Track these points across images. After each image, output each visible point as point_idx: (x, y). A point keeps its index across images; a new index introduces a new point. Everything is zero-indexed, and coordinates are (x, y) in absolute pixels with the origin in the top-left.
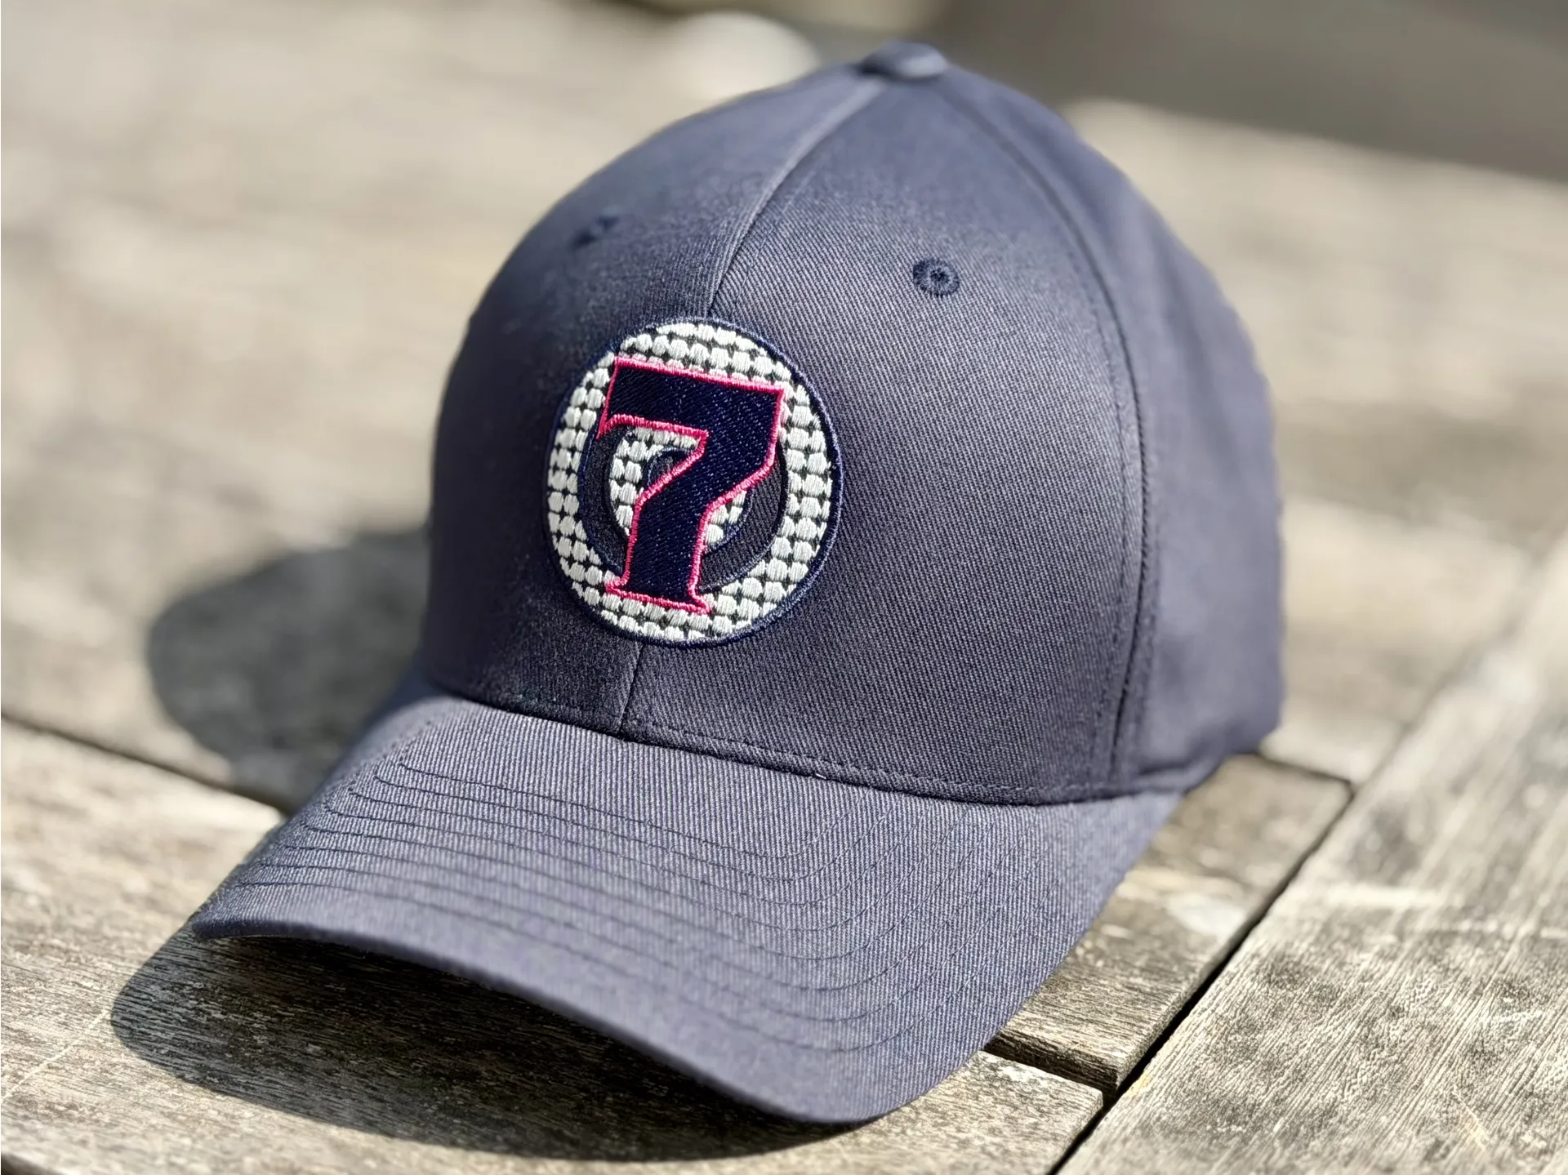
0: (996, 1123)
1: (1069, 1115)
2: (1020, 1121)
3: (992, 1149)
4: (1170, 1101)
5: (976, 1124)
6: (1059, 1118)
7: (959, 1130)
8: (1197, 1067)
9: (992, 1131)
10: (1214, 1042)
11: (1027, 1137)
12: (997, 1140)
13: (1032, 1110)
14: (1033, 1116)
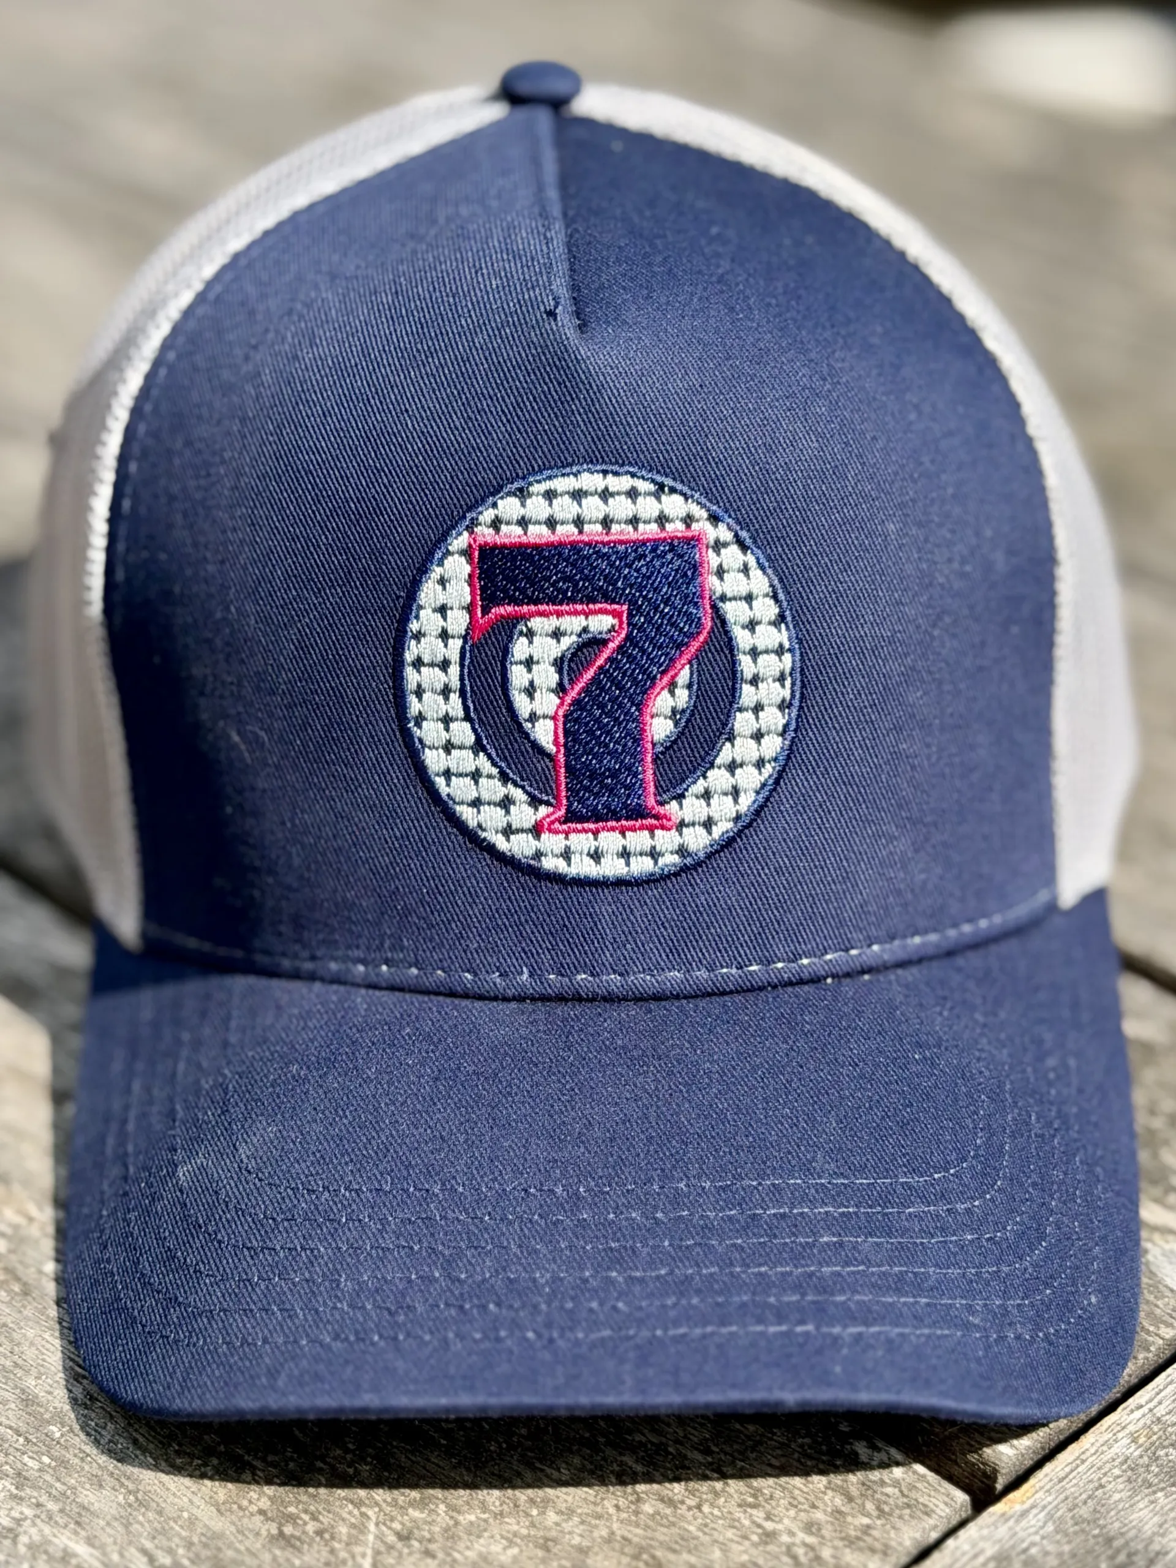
0: (819, 1515)
1: (914, 1522)
2: (849, 1519)
3: (800, 1551)
4: (1050, 1527)
5: (792, 1513)
6: (899, 1524)
7: (768, 1518)
8: (1102, 1486)
9: (810, 1527)
10: (1137, 1453)
11: (851, 1542)
12: (811, 1540)
13: (870, 1506)
14: (868, 1515)
